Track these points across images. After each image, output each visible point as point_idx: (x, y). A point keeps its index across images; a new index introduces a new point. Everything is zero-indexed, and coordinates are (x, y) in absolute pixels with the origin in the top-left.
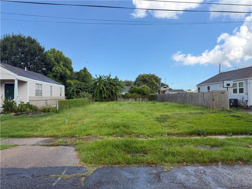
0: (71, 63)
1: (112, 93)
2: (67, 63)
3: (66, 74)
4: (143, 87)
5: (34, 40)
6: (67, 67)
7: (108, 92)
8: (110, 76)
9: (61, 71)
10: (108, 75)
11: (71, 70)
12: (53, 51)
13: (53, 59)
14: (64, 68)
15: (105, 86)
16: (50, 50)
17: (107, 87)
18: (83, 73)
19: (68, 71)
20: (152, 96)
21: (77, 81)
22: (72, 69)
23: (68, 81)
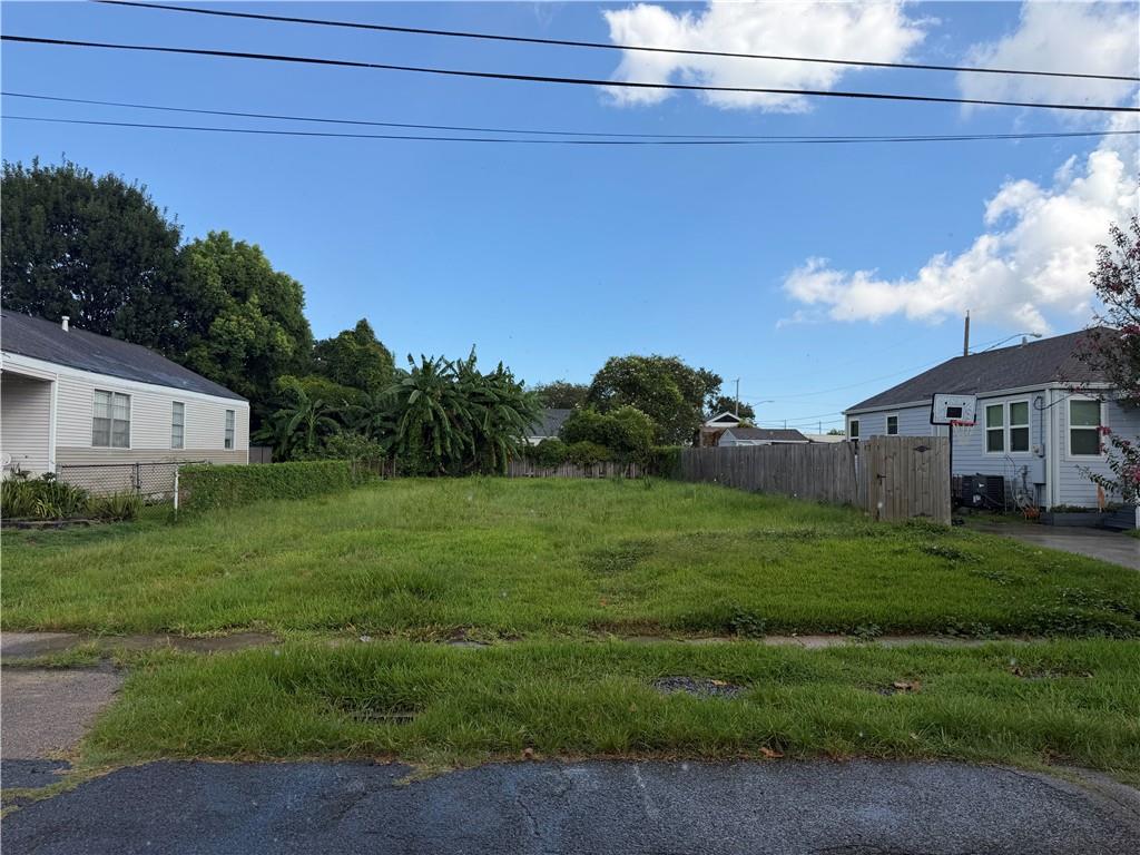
0: (299, 301)
1: (479, 437)
2: (281, 300)
3: (272, 349)
4: (625, 416)
5: (132, 192)
6: (281, 319)
7: (461, 435)
8: (473, 360)
9: (251, 334)
10: (465, 359)
11: (300, 331)
12: (220, 243)
13: (215, 282)
14: (265, 322)
15: (448, 406)
16: (204, 238)
17: (458, 410)
18: (355, 347)
19: (282, 337)
20: (662, 456)
21: (322, 381)
22: (304, 325)
23: (285, 381)
